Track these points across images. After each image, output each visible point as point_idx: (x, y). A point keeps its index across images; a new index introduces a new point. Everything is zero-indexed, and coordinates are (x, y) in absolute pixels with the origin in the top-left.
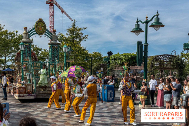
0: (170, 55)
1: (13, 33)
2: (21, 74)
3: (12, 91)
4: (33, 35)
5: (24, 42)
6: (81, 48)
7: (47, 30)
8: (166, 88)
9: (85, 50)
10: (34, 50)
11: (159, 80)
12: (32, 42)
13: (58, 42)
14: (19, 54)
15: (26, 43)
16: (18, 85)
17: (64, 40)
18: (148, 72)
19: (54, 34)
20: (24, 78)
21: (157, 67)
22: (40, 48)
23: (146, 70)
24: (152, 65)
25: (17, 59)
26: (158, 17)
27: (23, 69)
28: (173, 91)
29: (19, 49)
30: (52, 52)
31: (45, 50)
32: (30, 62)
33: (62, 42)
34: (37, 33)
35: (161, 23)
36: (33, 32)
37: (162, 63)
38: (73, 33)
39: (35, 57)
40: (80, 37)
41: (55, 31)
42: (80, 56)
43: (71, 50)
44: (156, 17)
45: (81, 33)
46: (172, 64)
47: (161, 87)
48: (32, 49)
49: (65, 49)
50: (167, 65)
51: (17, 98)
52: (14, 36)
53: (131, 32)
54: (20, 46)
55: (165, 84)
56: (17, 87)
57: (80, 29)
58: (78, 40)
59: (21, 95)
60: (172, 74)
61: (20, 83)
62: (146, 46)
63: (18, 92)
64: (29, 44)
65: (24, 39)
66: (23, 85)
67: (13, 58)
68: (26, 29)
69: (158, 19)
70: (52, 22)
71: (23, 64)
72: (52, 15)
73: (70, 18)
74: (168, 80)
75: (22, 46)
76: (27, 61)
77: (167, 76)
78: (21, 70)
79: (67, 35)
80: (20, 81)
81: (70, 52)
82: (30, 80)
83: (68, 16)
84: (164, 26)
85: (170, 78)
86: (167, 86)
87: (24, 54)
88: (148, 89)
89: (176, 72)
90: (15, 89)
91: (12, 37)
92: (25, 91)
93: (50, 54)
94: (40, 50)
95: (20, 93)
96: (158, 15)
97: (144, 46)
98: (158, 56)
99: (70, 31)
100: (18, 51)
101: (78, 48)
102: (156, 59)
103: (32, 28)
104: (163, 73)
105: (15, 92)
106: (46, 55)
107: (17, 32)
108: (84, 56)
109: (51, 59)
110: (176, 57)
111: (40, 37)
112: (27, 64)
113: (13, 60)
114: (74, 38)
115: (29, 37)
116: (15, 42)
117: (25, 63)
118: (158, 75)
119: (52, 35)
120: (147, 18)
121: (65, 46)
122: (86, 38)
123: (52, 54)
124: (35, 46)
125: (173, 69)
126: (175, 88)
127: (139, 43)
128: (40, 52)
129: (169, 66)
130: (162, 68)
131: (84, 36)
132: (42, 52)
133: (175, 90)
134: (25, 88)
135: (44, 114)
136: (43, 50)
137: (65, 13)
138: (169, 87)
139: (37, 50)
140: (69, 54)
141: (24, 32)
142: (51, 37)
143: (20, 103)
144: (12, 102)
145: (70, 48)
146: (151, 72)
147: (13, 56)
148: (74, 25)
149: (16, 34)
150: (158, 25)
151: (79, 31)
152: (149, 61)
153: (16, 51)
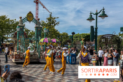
0: (111, 35)
1: (13, 20)
2: (17, 46)
3: (11, 57)
4: (25, 22)
5: (19, 26)
6: (55, 30)
7: (34, 19)
8: (109, 56)
9: (57, 31)
10: (25, 31)
11: (105, 50)
12: (24, 26)
13: (41, 26)
14: (16, 34)
15: (21, 27)
16: (15, 53)
17: (44, 25)
18: (97, 45)
19: (38, 21)
20: (19, 49)
21: (103, 43)
22: (29, 30)
23: (96, 44)
24: (100, 41)
25: (15, 37)
26: (104, 11)
27: (18, 43)
28: (114, 58)
29: (16, 30)
30: (37, 32)
31: (32, 31)
32: (23, 39)
33: (43, 26)
34: (28, 21)
35: (106, 15)
36: (25, 20)
37: (106, 39)
38: (50, 21)
39: (26, 35)
40: (54, 23)
41: (39, 19)
42: (54, 35)
43: (49, 31)
44: (102, 11)
45: (55, 21)
46: (113, 40)
47: (106, 55)
48: (24, 30)
49: (45, 31)
50: (110, 41)
51: (14, 61)
52: (13, 23)
53: (87, 20)
54: (17, 29)
55: (109, 53)
56: (14, 54)
57: (55, 18)
58: (53, 25)
59: (16, 59)
60: (113, 47)
61: (16, 52)
62: (96, 29)
63: (14, 58)
64: (22, 27)
65: (19, 24)
66: (18, 53)
67: (12, 36)
68: (21, 18)
69: (104, 12)
70: (37, 14)
71: (18, 40)
72: (37, 9)
73: (48, 11)
74: (111, 51)
75: (18, 28)
76: (21, 38)
77: (110, 48)
78: (17, 44)
79: (46, 22)
80: (16, 50)
81: (48, 32)
82: (22, 50)
83: (47, 10)
84: (107, 16)
85: (112, 50)
86: (110, 55)
87: (19, 33)
88: (98, 56)
89: (115, 46)
90: (13, 56)
91: (12, 23)
92: (19, 57)
93: (36, 33)
94: (29, 31)
95: (16, 58)
96: (104, 10)
97: (95, 29)
98: (104, 35)
99: (48, 19)
100: (16, 32)
101: (53, 30)
102: (103, 37)
103: (25, 17)
104: (107, 46)
105: (13, 58)
106: (33, 34)
107: (15, 20)
108: (57, 35)
109: (36, 37)
110: (115, 36)
111: (30, 23)
112: (21, 40)
113: (12, 37)
114: (50, 24)
115: (23, 23)
116: (14, 26)
117: (20, 39)
118: (104, 47)
119: (37, 22)
120: (97, 11)
121: (45, 29)
122: (58, 23)
123: (37, 34)
124: (26, 29)
125: (114, 43)
126: (115, 56)
127: (92, 27)
128: (29, 32)
129: (111, 42)
130: (106, 43)
131: (57, 22)
132: (31, 32)
133: (115, 57)
134: (19, 55)
135: (31, 72)
136: (31, 31)
137: (46, 8)
138: (111, 55)
139: (28, 31)
140: (48, 33)
141: (20, 20)
142: (37, 23)
143: (15, 64)
144: (11, 64)
145: (48, 30)
146: (100, 45)
147: (12, 35)
148: (51, 15)
149: (14, 21)
150: (104, 15)
151: (54, 19)
152: (98, 39)
153: (14, 32)
